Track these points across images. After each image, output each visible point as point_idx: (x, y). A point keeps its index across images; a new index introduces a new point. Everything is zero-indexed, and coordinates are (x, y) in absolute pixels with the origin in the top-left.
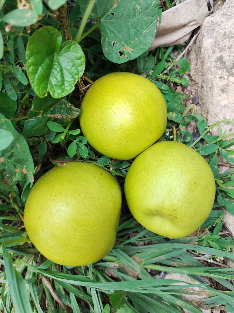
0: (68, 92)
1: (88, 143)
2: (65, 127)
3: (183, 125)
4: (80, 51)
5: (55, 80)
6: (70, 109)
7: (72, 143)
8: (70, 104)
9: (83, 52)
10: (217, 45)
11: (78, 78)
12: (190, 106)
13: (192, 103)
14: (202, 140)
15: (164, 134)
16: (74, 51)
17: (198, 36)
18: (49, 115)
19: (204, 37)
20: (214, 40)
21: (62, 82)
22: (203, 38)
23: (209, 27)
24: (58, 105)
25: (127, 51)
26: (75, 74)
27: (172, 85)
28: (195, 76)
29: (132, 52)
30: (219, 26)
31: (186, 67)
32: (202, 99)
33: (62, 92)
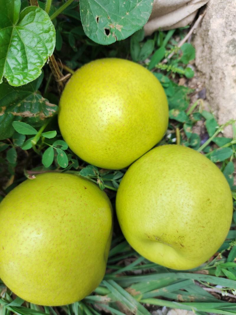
0: (33, 77)
1: (69, 148)
2: (38, 129)
3: (189, 124)
4: (47, 21)
5: (14, 61)
6: (44, 105)
7: (48, 150)
8: (43, 99)
9: (52, 22)
10: (228, 27)
11: (45, 59)
12: (196, 101)
13: (198, 98)
14: (212, 144)
15: (165, 137)
16: (39, 21)
17: (203, 17)
18: (15, 113)
19: (212, 17)
20: (224, 20)
21: (25, 64)
22: (210, 18)
23: (217, 5)
24: (27, 100)
25: (115, 28)
26: (42, 53)
27: (174, 76)
28: (201, 65)
29: (122, 29)
30: (229, 4)
31: (190, 54)
32: (211, 93)
33: (24, 78)
